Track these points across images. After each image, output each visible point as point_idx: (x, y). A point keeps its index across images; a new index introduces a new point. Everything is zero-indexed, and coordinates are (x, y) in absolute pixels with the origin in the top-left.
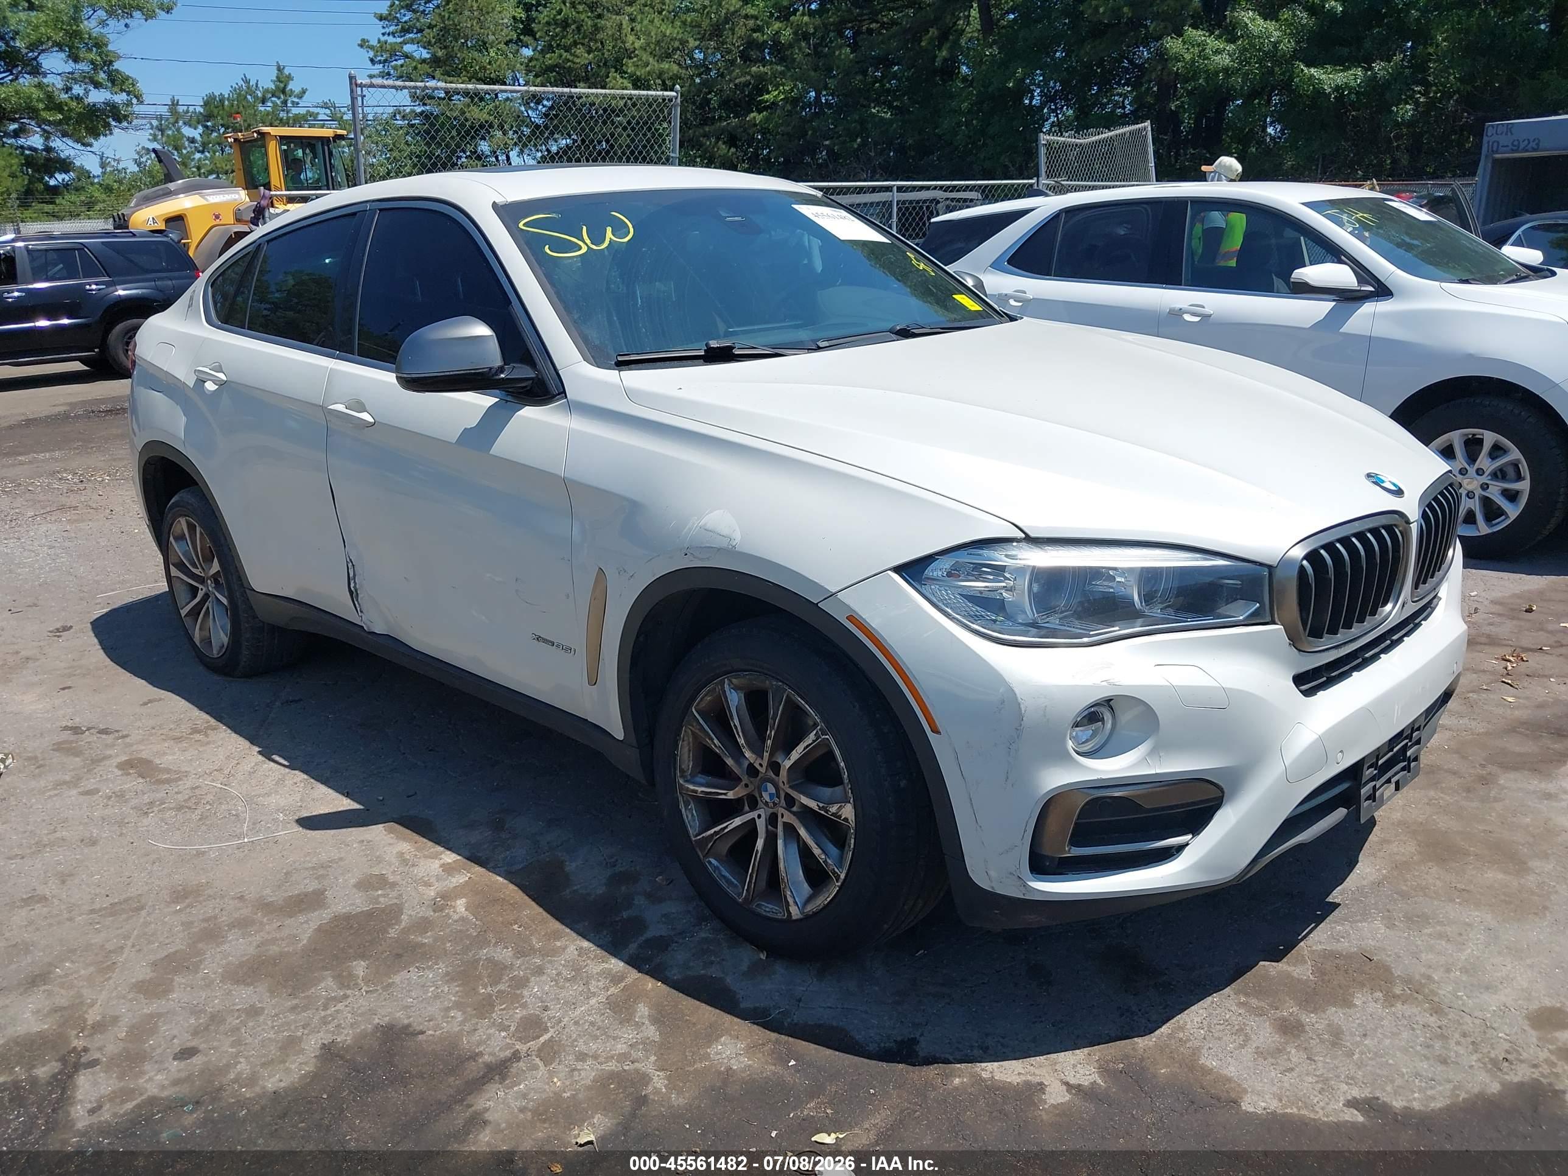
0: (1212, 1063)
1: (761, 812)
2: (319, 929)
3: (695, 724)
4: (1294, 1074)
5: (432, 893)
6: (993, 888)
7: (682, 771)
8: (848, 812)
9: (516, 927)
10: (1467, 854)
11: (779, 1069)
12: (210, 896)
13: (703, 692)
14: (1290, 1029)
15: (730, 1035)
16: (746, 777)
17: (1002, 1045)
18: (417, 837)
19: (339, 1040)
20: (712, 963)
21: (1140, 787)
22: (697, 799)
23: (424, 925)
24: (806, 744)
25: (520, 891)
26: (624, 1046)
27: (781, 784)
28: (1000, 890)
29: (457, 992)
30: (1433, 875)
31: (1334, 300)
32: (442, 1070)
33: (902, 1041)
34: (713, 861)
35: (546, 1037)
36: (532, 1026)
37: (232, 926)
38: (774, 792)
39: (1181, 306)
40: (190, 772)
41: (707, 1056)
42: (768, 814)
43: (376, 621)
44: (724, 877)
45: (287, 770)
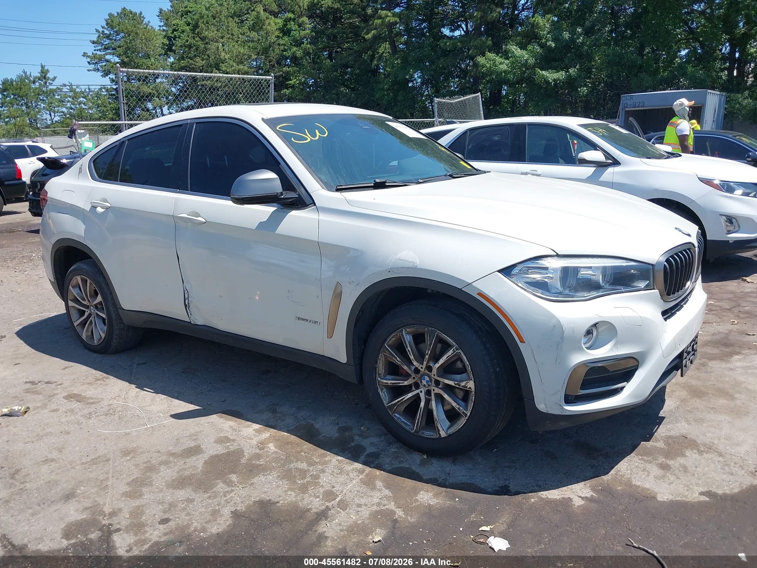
0: (638, 483)
1: (422, 389)
2: (205, 462)
3: (386, 352)
4: (674, 484)
5: (254, 442)
6: (547, 411)
7: (379, 374)
8: (471, 385)
9: (303, 453)
10: (708, 394)
11: (452, 503)
12: (142, 452)
13: (391, 336)
14: (665, 467)
15: (424, 490)
16: (413, 374)
17: (546, 484)
18: (236, 419)
19: (238, 509)
20: (403, 461)
21: (609, 361)
22: (387, 387)
23: (258, 457)
24: (447, 356)
25: (298, 438)
26: (377, 499)
27: (433, 376)
28: (551, 412)
29: (287, 484)
30: (697, 403)
31: (595, 167)
32: (295, 517)
33: (502, 487)
34: (397, 415)
35: (338, 499)
36: (330, 495)
37: (160, 464)
38: (429, 379)
39: (526, 171)
40: (103, 398)
41: (417, 500)
42: (425, 390)
43: (198, 319)
44: (403, 422)
45: (155, 394)
